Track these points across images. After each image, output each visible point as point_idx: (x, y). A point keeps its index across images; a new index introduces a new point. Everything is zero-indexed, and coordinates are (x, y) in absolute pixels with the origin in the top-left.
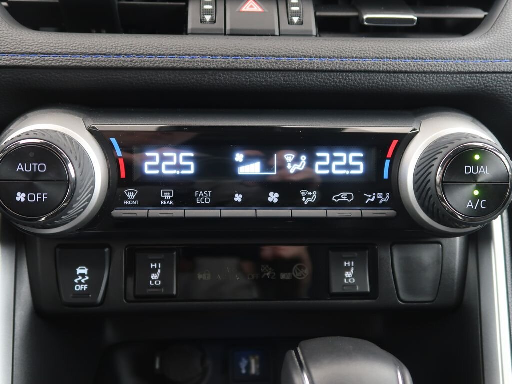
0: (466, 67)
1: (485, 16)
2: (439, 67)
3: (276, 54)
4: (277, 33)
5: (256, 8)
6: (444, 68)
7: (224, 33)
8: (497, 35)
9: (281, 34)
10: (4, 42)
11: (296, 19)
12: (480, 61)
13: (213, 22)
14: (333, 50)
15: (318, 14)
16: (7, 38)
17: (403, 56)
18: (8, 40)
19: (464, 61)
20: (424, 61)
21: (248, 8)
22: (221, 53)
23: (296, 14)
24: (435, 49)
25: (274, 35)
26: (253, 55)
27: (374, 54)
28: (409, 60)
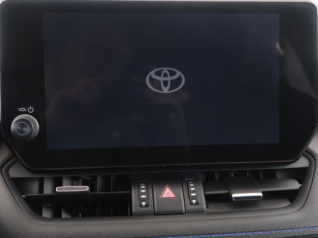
0: (293, 234)
1: (300, 187)
2: (278, 235)
3: (185, 234)
4: (184, 212)
5: (171, 195)
6: (281, 236)
7: (153, 213)
8: (309, 210)
9: (186, 212)
10: (27, 234)
11: (194, 201)
12: (301, 229)
13: (147, 206)
14: (218, 228)
15: (206, 193)
16: (29, 231)
17: (258, 230)
18: (30, 233)
19: (292, 230)
20: (270, 232)
21: (166, 195)
22: (154, 235)
23: (194, 198)
24: (276, 223)
25: (182, 213)
26: (172, 235)
27: (241, 229)
28: (261, 232)
